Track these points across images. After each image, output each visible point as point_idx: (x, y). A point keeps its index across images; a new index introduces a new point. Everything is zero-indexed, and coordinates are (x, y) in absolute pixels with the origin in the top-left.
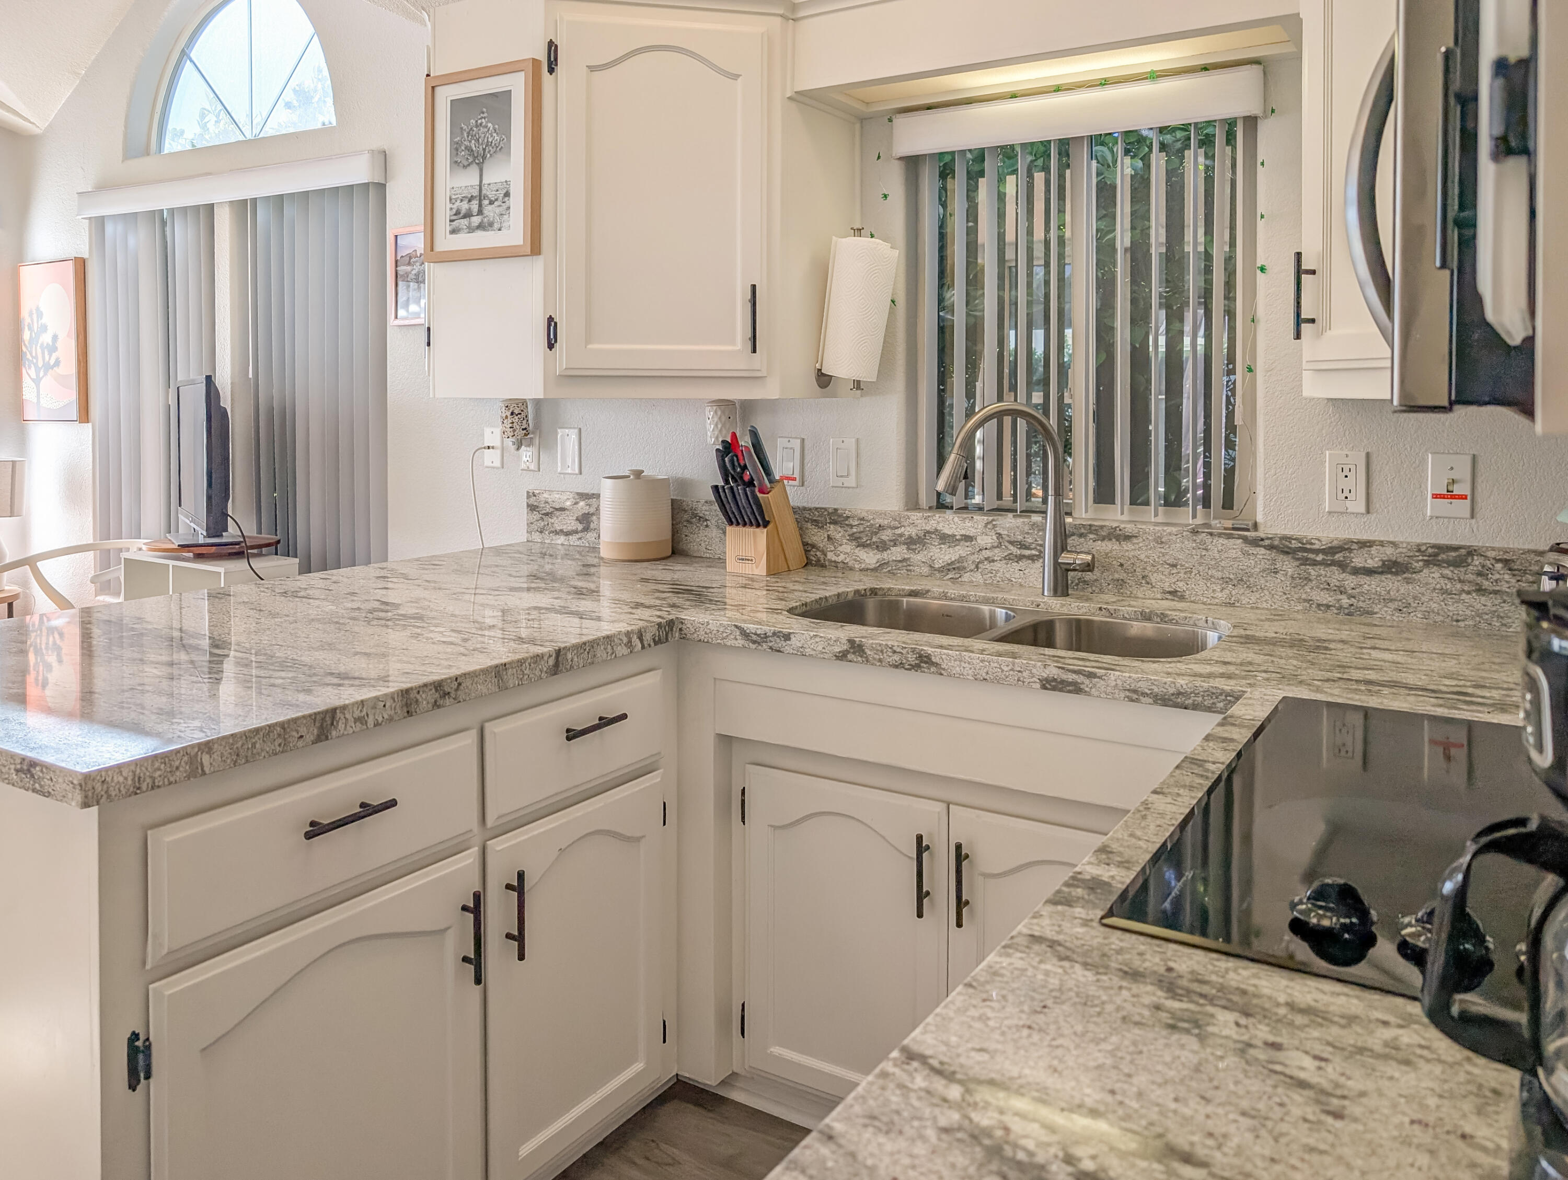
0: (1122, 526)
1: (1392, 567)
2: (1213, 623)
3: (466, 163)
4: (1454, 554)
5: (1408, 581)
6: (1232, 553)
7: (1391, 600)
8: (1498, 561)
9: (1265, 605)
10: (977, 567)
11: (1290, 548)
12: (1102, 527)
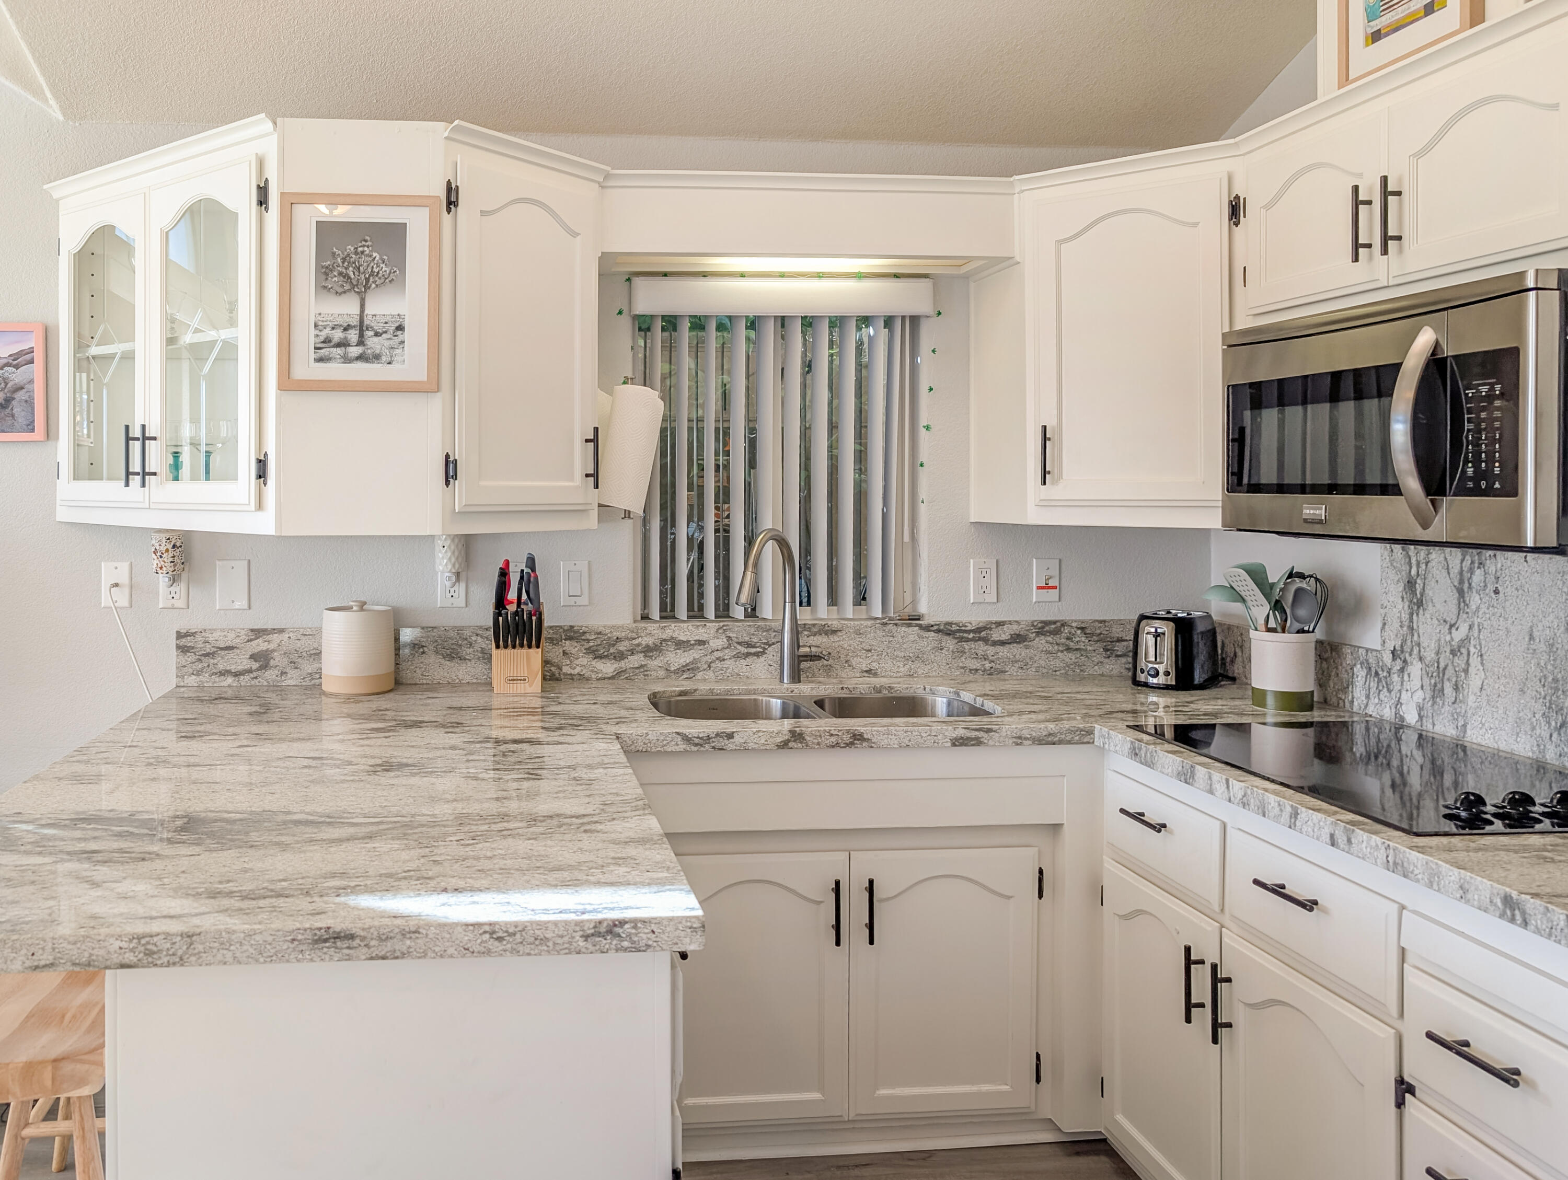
0: (830, 623)
1: (1018, 639)
2: (931, 690)
3: (340, 290)
4: (1053, 626)
5: (1027, 647)
6: (912, 638)
7: (1016, 662)
8: (1078, 628)
10: (709, 666)
11: (951, 631)
12: (810, 626)
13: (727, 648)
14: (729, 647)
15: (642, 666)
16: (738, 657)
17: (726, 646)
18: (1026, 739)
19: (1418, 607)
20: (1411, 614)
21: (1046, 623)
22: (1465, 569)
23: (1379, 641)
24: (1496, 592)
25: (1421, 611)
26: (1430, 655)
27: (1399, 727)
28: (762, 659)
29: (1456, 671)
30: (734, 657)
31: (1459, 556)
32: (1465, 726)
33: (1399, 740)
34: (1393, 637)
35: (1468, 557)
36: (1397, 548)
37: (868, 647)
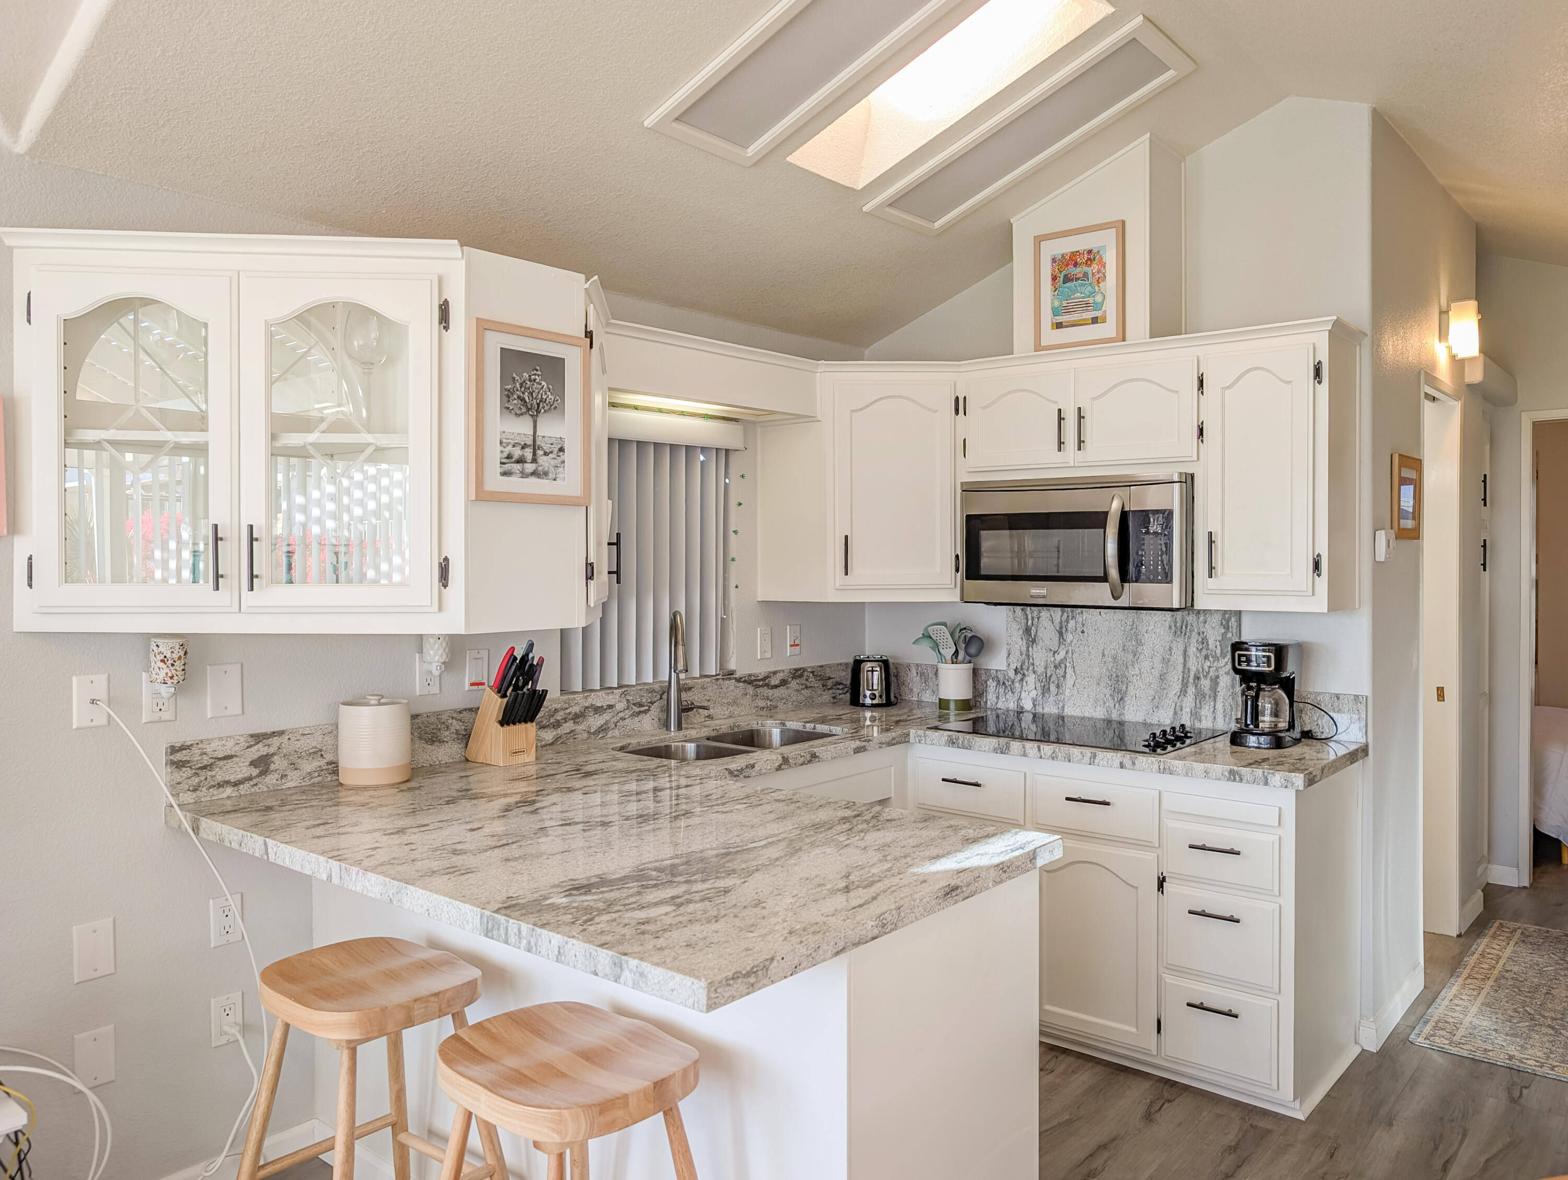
1: (783, 683)
2: (762, 724)
4: (799, 672)
5: (787, 688)
6: (731, 688)
7: (782, 699)
10: (616, 725)
11: (751, 681)
14: (628, 708)
15: (572, 731)
16: (634, 715)
17: (626, 707)
18: (884, 743)
19: (1033, 643)
20: (1028, 648)
21: (796, 670)
22: (1063, 620)
23: (1005, 664)
24: (1083, 632)
25: (1035, 645)
26: (1040, 670)
27: (1020, 712)
28: (648, 715)
29: (1057, 677)
30: (631, 716)
31: (1060, 613)
32: (1063, 707)
33: (1020, 720)
34: (1015, 661)
35: (1065, 614)
36: (1018, 609)
37: (708, 699)
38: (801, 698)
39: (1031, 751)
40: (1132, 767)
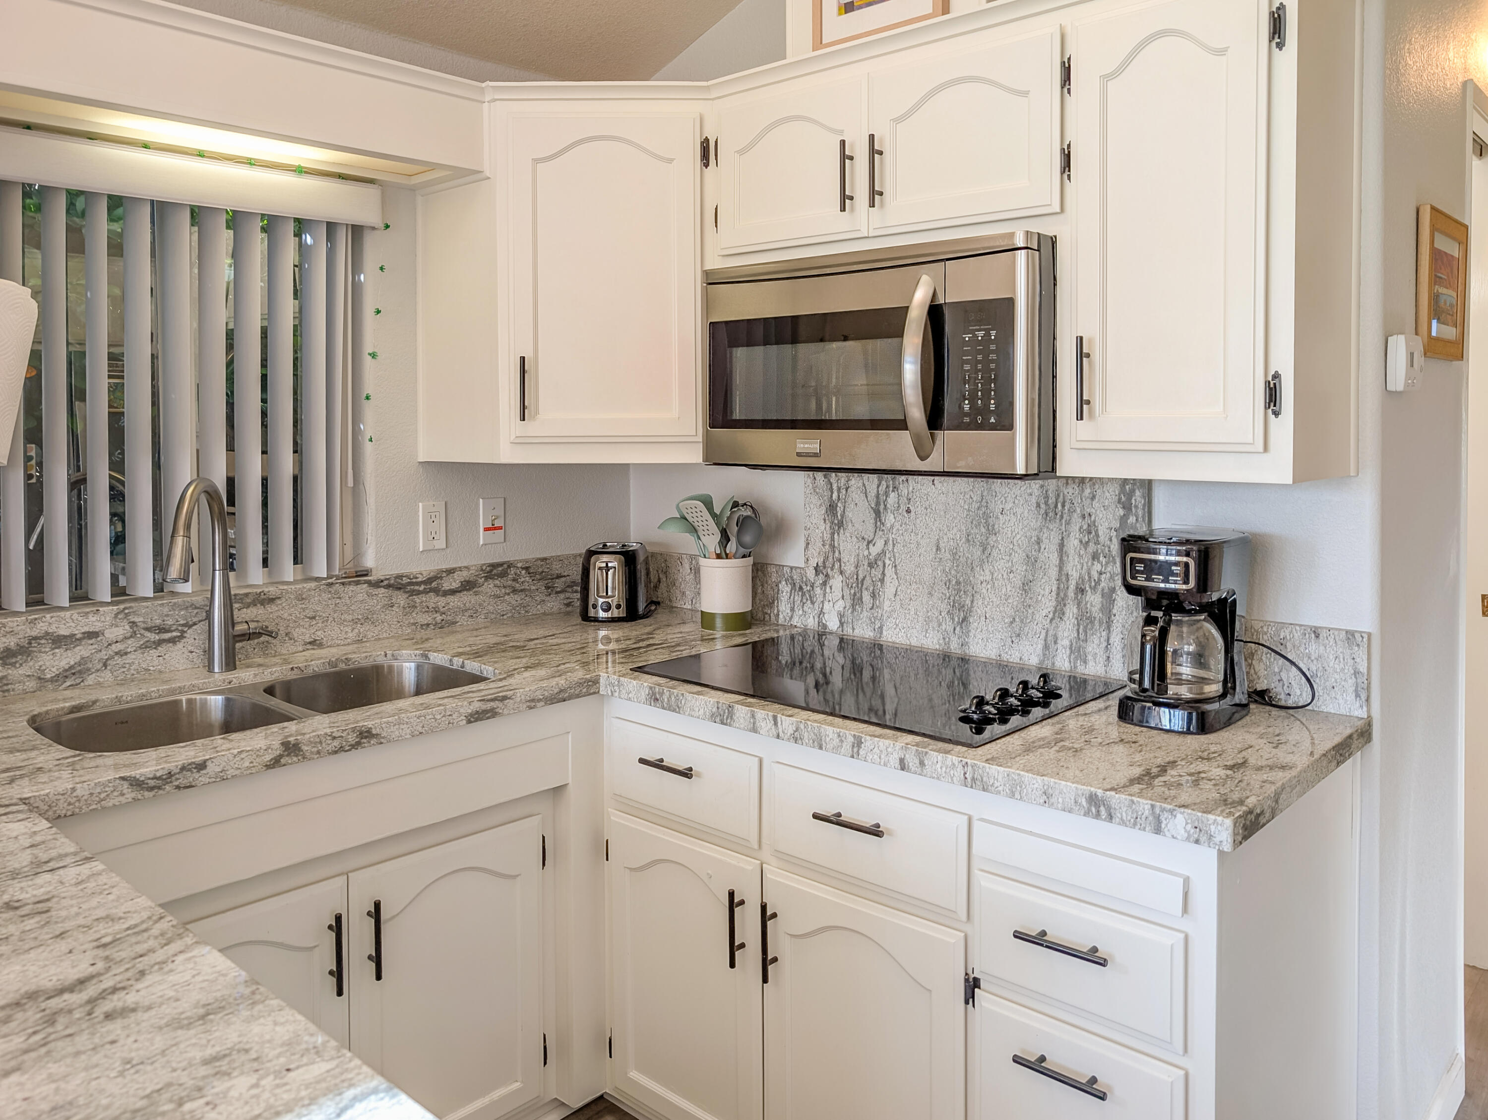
0: (266, 590)
1: (468, 586)
2: (393, 655)
4: (500, 569)
5: (476, 594)
6: (360, 597)
7: (466, 610)
8: (523, 568)
9: (385, 635)
10: (105, 665)
11: (402, 584)
12: (247, 595)
13: (131, 637)
14: (133, 635)
16: (146, 647)
17: (129, 634)
19: (839, 528)
20: (833, 534)
21: (494, 566)
22: (881, 492)
23: (803, 559)
24: (908, 511)
25: (842, 531)
26: (849, 569)
27: (822, 634)
28: (180, 645)
29: (873, 581)
30: (140, 648)
31: (876, 481)
32: (881, 628)
33: (822, 645)
34: (816, 554)
35: (884, 483)
36: (820, 475)
37: (311, 614)
38: (503, 607)
39: (763, 724)
40: (919, 770)
